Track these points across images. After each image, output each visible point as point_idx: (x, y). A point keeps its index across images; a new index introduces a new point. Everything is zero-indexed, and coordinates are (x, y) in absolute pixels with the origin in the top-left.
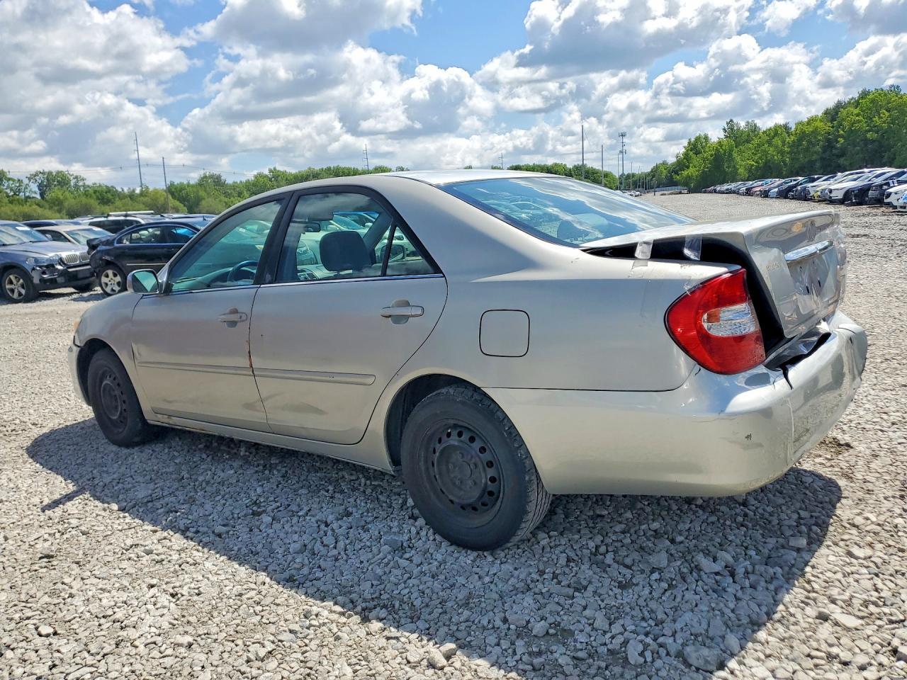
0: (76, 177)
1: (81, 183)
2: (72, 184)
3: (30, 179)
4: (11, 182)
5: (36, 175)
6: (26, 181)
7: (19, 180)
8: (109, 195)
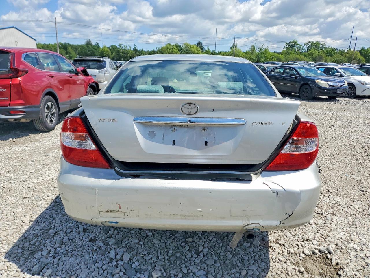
0: (323, 44)
1: (324, 47)
2: (320, 47)
3: (305, 44)
4: (298, 45)
5: (308, 43)
6: (303, 45)
7: (301, 45)
8: (333, 52)
